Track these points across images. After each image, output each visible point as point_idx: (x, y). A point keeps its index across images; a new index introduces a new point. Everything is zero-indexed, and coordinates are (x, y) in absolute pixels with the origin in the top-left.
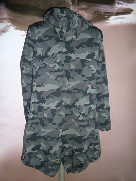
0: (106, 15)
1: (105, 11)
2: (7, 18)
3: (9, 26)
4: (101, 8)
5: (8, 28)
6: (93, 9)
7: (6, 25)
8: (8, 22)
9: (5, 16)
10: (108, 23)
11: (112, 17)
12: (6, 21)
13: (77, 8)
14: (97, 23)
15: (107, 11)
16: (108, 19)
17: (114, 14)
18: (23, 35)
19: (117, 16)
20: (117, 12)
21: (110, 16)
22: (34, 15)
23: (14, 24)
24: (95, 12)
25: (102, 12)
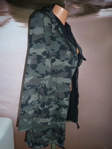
0: (96, 9)
1: (95, 5)
2: (8, 11)
3: (10, 19)
4: (92, 1)
5: (9, 21)
6: (84, 3)
7: (7, 17)
8: (9, 15)
9: (7, 9)
10: (98, 15)
11: (102, 10)
12: (7, 14)
13: (70, 2)
14: (88, 15)
15: (97, 5)
16: (98, 12)
17: (103, 7)
18: (22, 27)
19: (106, 9)
20: (106, 5)
21: (99, 9)
22: (31, 9)
23: (14, 16)
24: (86, 5)
25: (92, 6)
